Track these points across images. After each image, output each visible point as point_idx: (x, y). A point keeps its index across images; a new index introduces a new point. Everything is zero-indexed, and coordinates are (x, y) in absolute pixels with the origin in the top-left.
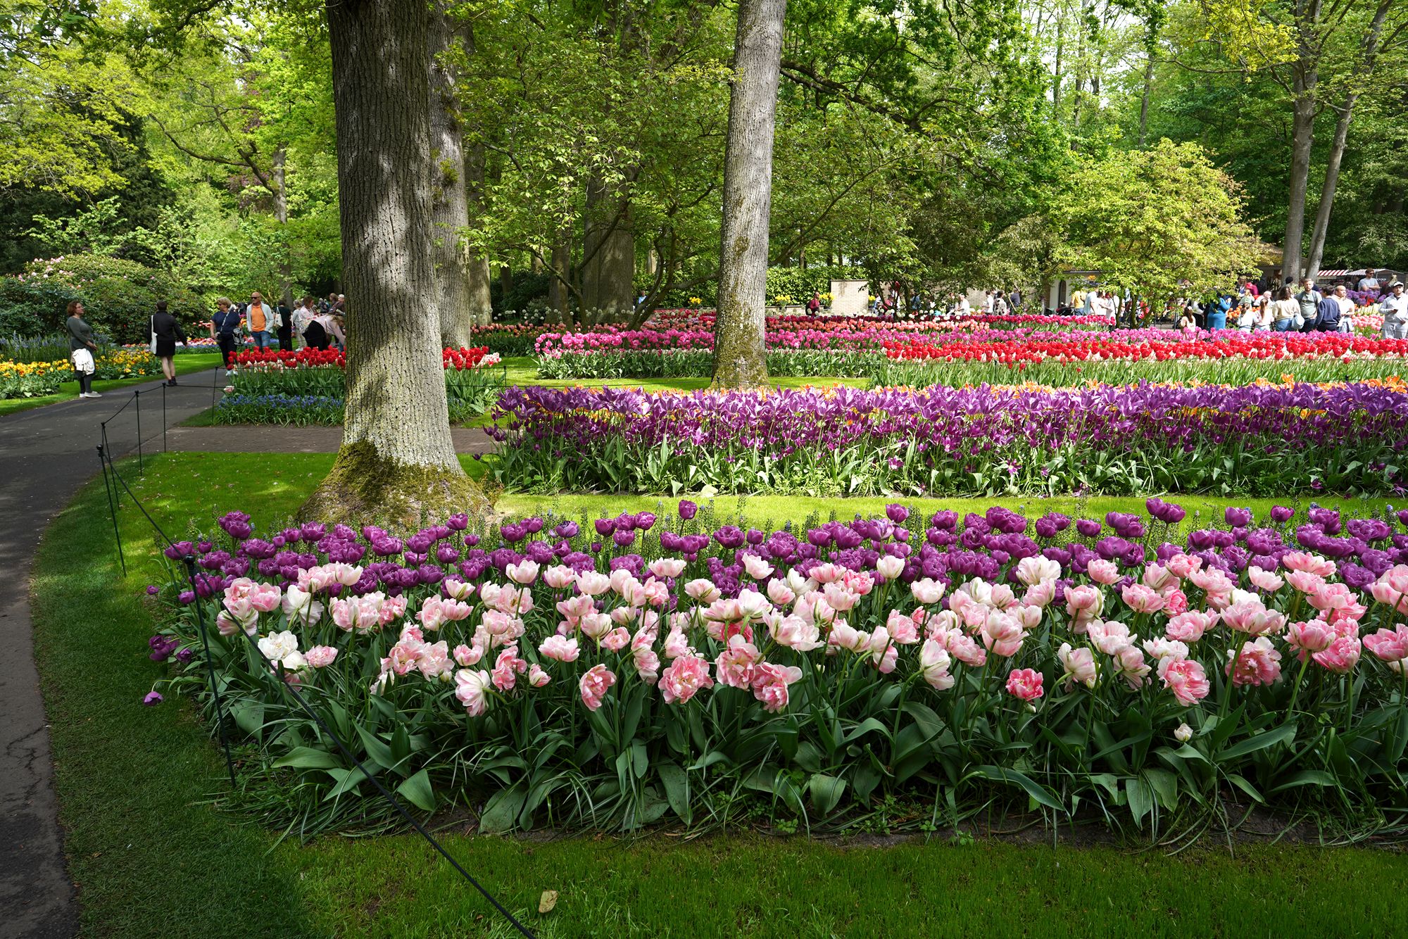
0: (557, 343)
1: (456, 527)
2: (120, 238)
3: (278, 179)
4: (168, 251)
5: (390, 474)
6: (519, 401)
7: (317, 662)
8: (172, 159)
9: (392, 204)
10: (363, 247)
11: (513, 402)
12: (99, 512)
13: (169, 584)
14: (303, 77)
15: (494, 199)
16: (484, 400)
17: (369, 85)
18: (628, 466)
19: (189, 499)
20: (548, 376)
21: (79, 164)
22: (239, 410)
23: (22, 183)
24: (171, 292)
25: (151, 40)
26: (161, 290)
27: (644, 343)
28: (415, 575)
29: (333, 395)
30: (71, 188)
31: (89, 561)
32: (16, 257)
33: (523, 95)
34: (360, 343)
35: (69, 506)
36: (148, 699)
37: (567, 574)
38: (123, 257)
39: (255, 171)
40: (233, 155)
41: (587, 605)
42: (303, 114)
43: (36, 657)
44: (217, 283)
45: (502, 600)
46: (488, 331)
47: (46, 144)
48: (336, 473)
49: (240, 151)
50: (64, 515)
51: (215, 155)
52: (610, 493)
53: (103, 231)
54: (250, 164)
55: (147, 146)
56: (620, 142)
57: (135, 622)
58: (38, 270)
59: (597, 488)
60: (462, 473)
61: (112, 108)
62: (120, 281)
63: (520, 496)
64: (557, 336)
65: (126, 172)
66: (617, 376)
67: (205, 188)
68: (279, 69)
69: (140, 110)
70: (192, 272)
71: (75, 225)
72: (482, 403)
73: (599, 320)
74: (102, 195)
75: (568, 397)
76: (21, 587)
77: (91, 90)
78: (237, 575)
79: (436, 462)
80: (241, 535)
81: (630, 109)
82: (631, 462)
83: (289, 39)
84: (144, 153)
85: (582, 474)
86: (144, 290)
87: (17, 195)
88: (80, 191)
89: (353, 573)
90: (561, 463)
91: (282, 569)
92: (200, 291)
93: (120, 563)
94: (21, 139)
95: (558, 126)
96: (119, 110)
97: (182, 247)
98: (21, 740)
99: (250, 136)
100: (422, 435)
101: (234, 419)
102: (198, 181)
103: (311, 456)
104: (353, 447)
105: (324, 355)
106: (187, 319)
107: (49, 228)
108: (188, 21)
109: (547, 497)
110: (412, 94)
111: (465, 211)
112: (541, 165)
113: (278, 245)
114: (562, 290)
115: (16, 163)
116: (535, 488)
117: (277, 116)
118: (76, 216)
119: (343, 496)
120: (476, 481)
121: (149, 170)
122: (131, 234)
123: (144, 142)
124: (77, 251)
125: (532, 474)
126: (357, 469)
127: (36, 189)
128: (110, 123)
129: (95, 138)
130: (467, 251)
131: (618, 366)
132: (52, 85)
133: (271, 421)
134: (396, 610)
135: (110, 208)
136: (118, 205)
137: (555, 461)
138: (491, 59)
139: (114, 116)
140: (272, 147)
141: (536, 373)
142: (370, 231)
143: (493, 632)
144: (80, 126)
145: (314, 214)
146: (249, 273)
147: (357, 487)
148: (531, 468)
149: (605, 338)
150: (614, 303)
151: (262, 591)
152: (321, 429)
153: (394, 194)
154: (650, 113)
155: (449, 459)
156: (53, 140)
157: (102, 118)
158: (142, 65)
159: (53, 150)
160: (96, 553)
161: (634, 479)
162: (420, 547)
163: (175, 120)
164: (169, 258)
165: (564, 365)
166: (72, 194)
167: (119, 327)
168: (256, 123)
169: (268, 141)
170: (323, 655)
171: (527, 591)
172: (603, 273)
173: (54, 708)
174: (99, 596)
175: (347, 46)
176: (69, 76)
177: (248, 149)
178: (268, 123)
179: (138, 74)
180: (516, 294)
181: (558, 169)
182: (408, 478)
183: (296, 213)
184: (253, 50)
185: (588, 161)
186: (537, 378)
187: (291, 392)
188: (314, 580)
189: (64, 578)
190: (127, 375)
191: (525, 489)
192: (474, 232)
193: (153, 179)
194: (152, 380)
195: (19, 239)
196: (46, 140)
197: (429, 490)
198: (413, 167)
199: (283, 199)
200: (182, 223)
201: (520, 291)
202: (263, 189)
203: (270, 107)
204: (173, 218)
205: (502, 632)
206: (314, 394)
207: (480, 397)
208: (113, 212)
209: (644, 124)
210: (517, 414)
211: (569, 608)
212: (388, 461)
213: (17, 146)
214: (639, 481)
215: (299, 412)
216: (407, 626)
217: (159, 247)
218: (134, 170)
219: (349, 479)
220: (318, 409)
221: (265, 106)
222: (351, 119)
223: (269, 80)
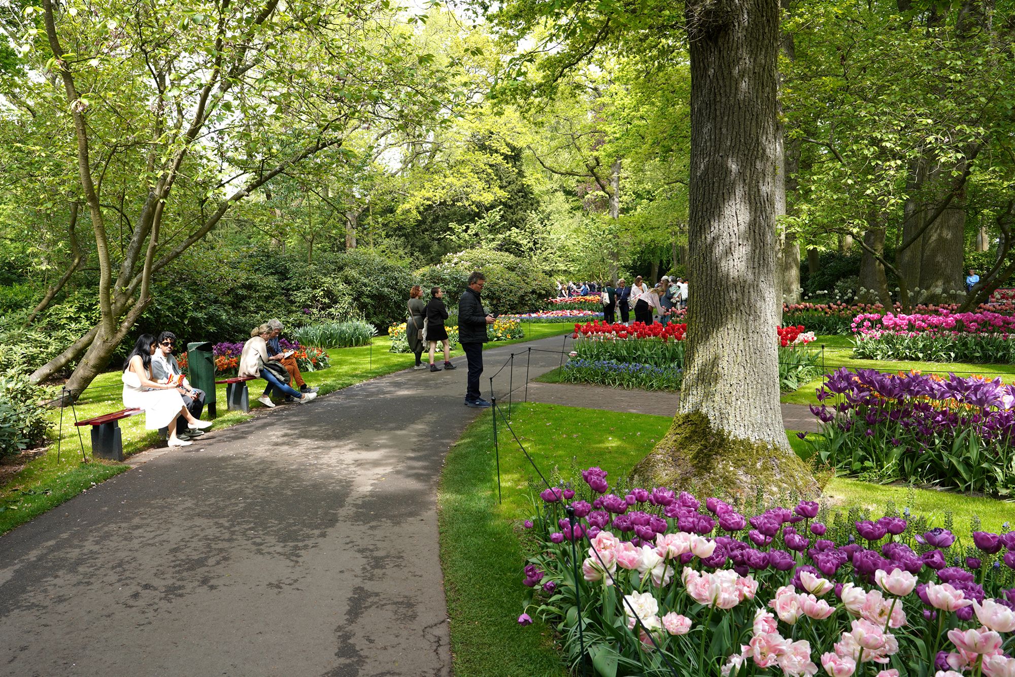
0: (875, 324)
1: (805, 513)
2: (500, 236)
3: (614, 184)
4: (531, 244)
5: (720, 446)
6: (850, 384)
7: (673, 630)
8: (539, 176)
9: (738, 200)
10: (709, 240)
11: (844, 384)
12: (482, 446)
13: (534, 518)
14: (640, 103)
15: (813, 188)
16: (797, 376)
17: (723, 100)
18: (985, 465)
19: (544, 444)
20: (865, 356)
21: (480, 185)
22: (579, 371)
23: (445, 201)
24: (531, 276)
25: (535, 93)
26: (524, 274)
27: (984, 325)
28: (764, 559)
29: (656, 363)
30: (473, 202)
31: (475, 485)
32: (436, 252)
33: (846, 89)
34: (698, 324)
35: (462, 438)
36: (521, 619)
37: (957, 597)
38: (501, 250)
39: (597, 180)
40: (583, 170)
41: (992, 643)
42: (638, 132)
43: (441, 557)
44: (564, 268)
45: (868, 607)
46: (797, 309)
47: (462, 174)
48: (670, 438)
49: (587, 165)
50: (459, 445)
51: (569, 171)
52: (960, 492)
53: (490, 232)
54: (594, 174)
55: (523, 168)
56: (959, 121)
57: (508, 545)
58: (449, 261)
59: (942, 484)
60: (791, 451)
61: (504, 144)
62: (498, 268)
63: (848, 481)
64: (875, 316)
65: (508, 189)
66: (949, 360)
67: (560, 196)
68: (622, 99)
69: (521, 143)
70: (546, 259)
71: (474, 228)
72: (796, 380)
73: (920, 300)
74: (492, 207)
75: (909, 384)
76: (432, 499)
77: (492, 133)
78: (601, 528)
79: (767, 439)
80: (600, 489)
81: (971, 86)
82: (987, 460)
83: (633, 75)
84: (521, 174)
85: (922, 466)
86: (513, 274)
87: (442, 210)
88: (479, 205)
89: (706, 546)
90: (896, 452)
91: (636, 527)
92: (550, 274)
93: (497, 492)
94: (448, 172)
95: (884, 113)
96: (508, 145)
97: (540, 241)
98: (431, 627)
99: (595, 153)
100: (754, 412)
101: (575, 379)
102: (556, 190)
103: (637, 417)
104: (687, 416)
105: (650, 329)
106: (540, 296)
107: (458, 232)
108: (561, 75)
109: (879, 486)
110: (762, 102)
111: (783, 201)
112: (866, 152)
113: (610, 236)
114: (880, 271)
115: (443, 188)
116: (866, 474)
117: (618, 135)
118: (475, 222)
119: (676, 461)
120: (804, 460)
121: (523, 185)
122: (508, 233)
123: (522, 165)
124: (472, 247)
125: (863, 459)
126: (690, 437)
127: (453, 205)
128: (502, 154)
129: (491, 166)
130: (783, 237)
131: (950, 349)
132: (469, 133)
133: (604, 383)
134: (746, 591)
135: (495, 215)
136: (502, 212)
137: (889, 449)
138: (811, 61)
139: (506, 150)
140: (612, 160)
141: (851, 352)
142: (716, 225)
143: (864, 645)
144: (483, 159)
145: (639, 210)
146: (587, 261)
147: (688, 455)
148: (861, 453)
149: (934, 319)
150: (940, 283)
151: (626, 549)
152: (644, 393)
153: (739, 192)
154: (998, 88)
155: (779, 437)
156: (466, 171)
157: (496, 151)
158: (527, 111)
159: (465, 177)
160: (480, 480)
161: (993, 481)
162: (768, 529)
163: (542, 149)
164: (531, 249)
165: (884, 346)
166: (473, 207)
167: (495, 302)
168: (600, 142)
169: (609, 155)
170: (678, 623)
171: (899, 604)
172: (928, 252)
173: (453, 606)
174: (482, 517)
175: (706, 69)
176: (480, 126)
177: (592, 163)
178: (610, 142)
179: (525, 118)
180: (823, 274)
181: (884, 154)
182: (738, 451)
183: (624, 211)
184: (601, 88)
185: (921, 142)
186: (852, 358)
187: (621, 359)
188: (672, 548)
189: (459, 497)
190: (499, 339)
191: (853, 474)
192: (791, 220)
193: (525, 192)
194: (515, 343)
195: (439, 240)
196: (462, 171)
197: (759, 465)
198: (759, 165)
199: (616, 200)
200: (542, 223)
201: (828, 271)
202: (602, 193)
203: (612, 129)
204: (536, 220)
205: (875, 648)
206: (640, 362)
207: (793, 373)
208: (498, 217)
209: (990, 100)
210: (848, 396)
211: (966, 640)
212: (720, 433)
213: (445, 177)
214: (999, 483)
215: (627, 377)
216: (761, 614)
217: (525, 242)
218: (513, 186)
219: (682, 445)
220: (643, 375)
221: (609, 129)
222: (705, 130)
223: (613, 108)
